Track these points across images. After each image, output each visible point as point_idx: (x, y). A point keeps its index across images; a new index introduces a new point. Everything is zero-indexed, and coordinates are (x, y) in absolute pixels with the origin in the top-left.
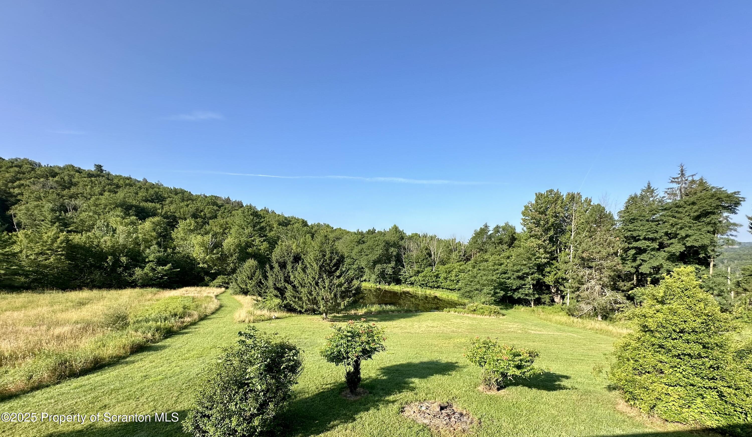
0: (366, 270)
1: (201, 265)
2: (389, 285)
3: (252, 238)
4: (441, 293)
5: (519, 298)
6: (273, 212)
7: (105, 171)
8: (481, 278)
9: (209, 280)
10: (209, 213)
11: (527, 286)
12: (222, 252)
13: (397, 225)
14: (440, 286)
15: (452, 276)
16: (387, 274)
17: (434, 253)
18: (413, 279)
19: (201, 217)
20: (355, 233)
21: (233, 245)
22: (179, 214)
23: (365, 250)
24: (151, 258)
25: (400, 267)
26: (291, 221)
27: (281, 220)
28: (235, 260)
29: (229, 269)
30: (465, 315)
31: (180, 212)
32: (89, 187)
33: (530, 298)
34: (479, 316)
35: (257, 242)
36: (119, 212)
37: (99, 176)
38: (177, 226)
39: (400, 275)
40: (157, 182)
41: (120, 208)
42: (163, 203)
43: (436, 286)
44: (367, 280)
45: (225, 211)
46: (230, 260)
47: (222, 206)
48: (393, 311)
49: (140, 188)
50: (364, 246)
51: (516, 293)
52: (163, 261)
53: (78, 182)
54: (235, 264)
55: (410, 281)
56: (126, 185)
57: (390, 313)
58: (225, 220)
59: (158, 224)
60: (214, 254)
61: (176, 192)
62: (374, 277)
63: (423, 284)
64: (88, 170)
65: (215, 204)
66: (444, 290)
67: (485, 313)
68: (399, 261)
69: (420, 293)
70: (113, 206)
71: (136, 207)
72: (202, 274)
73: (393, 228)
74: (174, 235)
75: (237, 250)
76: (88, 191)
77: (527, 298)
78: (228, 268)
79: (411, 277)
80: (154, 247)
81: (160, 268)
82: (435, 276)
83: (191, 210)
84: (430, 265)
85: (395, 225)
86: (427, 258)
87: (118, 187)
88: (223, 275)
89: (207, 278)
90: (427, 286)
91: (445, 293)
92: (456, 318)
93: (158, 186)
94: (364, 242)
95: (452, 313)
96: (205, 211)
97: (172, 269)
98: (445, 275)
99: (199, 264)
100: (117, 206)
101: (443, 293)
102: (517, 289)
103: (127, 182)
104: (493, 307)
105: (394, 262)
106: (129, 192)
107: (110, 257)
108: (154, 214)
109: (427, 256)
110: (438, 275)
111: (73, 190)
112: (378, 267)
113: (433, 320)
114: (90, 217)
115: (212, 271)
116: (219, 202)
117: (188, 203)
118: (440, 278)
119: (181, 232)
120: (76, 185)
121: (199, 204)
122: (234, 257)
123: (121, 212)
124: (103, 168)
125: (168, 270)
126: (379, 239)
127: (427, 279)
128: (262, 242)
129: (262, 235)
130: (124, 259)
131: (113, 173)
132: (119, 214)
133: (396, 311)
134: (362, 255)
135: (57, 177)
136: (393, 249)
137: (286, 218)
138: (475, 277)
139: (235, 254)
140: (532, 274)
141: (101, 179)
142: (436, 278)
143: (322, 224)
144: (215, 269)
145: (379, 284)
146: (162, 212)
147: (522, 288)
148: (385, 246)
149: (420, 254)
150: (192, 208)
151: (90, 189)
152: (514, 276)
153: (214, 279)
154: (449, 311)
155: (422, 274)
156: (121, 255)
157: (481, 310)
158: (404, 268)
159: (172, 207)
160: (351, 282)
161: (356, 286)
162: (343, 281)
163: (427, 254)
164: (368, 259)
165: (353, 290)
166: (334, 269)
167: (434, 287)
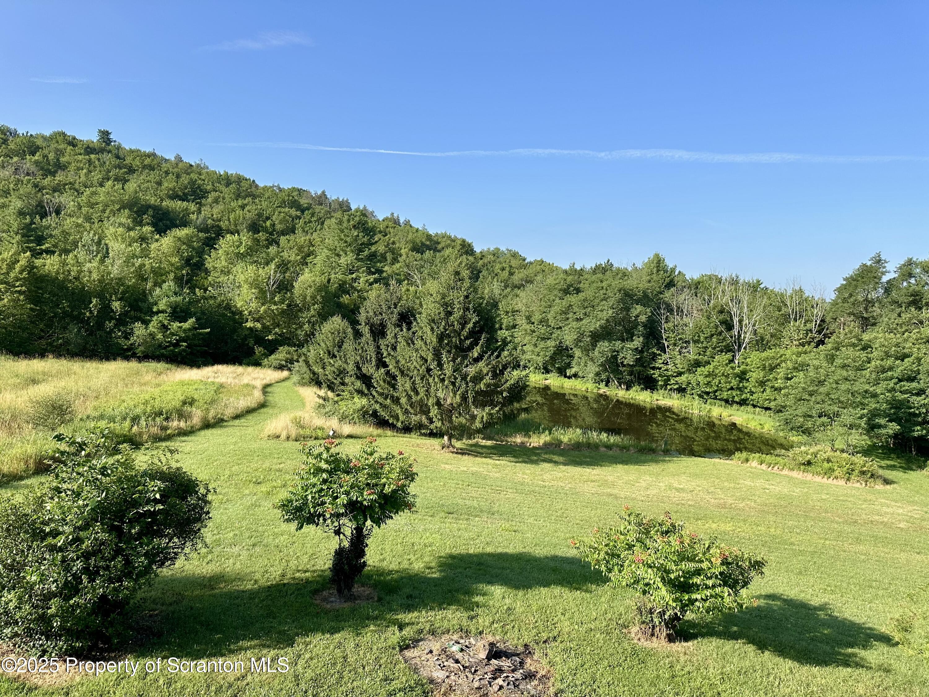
0: (578, 353)
1: (249, 324)
2: (627, 389)
3: (354, 276)
4: (745, 416)
6: (407, 223)
7: (115, 141)
8: (834, 386)
9: (263, 355)
10: (280, 223)
12: (292, 299)
13: (662, 255)
14: (747, 399)
15: (777, 379)
16: (624, 366)
17: (740, 321)
18: (683, 379)
19: (266, 230)
20: (566, 272)
21: (310, 287)
22: (227, 223)
23: (576, 309)
24: (162, 306)
25: (655, 350)
26: (439, 243)
27: (418, 241)
28: (313, 316)
29: (301, 334)
30: (785, 472)
31: (229, 220)
32: (85, 171)
34: (818, 479)
35: (361, 284)
36: (124, 218)
37: (102, 151)
38: (217, 246)
39: (654, 368)
40: (198, 162)
41: (127, 211)
42: (203, 201)
43: (737, 399)
44: (580, 374)
45: (312, 220)
46: (305, 316)
47: (308, 209)
48: (609, 447)
49: (167, 173)
50: (573, 299)
52: (182, 311)
53: (69, 163)
54: (313, 325)
55: (677, 383)
56: (144, 167)
57: (603, 449)
58: (307, 238)
59: (188, 241)
60: (275, 304)
61: (228, 180)
62: (592, 369)
63: (708, 393)
64: (87, 141)
65: (295, 204)
66: (758, 409)
67: (836, 473)
68: (655, 338)
69: (696, 412)
70: (117, 207)
71: (156, 209)
72: (251, 342)
73: (651, 262)
74: (209, 264)
75: (318, 297)
76: (83, 178)
78: (299, 332)
79: (680, 374)
80: (169, 285)
81: (176, 325)
82: (736, 375)
83: (248, 215)
84: (728, 349)
85: (657, 256)
86: (720, 333)
87: (131, 170)
88: (289, 345)
89: (259, 350)
90: (716, 398)
91: (756, 417)
92: (755, 476)
93: (199, 169)
94: (578, 291)
95: (754, 464)
96: (274, 218)
97: (196, 329)
98: (762, 374)
99: (247, 321)
100: (123, 207)
101: (751, 416)
103: (147, 161)
104: (859, 459)
105: (641, 339)
106: (148, 182)
107: (94, 301)
108: (184, 224)
109: (722, 328)
110: (744, 373)
111: (60, 177)
112: (604, 346)
113: (696, 476)
114: (78, 225)
115: (270, 337)
116: (304, 202)
117: (246, 202)
118: (748, 380)
119: (222, 258)
120: (63, 167)
121: (264, 204)
122: (312, 312)
123: (129, 218)
124: (111, 136)
125: (189, 330)
126: (610, 286)
127: (717, 381)
128: (371, 284)
129: (373, 270)
130: (116, 305)
131: (127, 146)
132: (123, 220)
133: (617, 446)
134: (568, 319)
135: (38, 154)
136: (639, 308)
137: (429, 237)
138: (821, 383)
139: (314, 305)
141: (107, 157)
142: (740, 382)
143: (504, 250)
144: (276, 333)
145: (606, 385)
146: (197, 219)
148: (621, 300)
149: (704, 321)
150: (251, 212)
151: (86, 175)
153: (272, 352)
154: (747, 460)
155: (705, 370)
156: (114, 298)
157: (826, 465)
158: (665, 353)
159: (217, 210)
160: (502, 372)
161: (512, 382)
162: (485, 371)
163: (723, 322)
164: (580, 328)
165: (505, 390)
166: (468, 342)
167: (734, 402)
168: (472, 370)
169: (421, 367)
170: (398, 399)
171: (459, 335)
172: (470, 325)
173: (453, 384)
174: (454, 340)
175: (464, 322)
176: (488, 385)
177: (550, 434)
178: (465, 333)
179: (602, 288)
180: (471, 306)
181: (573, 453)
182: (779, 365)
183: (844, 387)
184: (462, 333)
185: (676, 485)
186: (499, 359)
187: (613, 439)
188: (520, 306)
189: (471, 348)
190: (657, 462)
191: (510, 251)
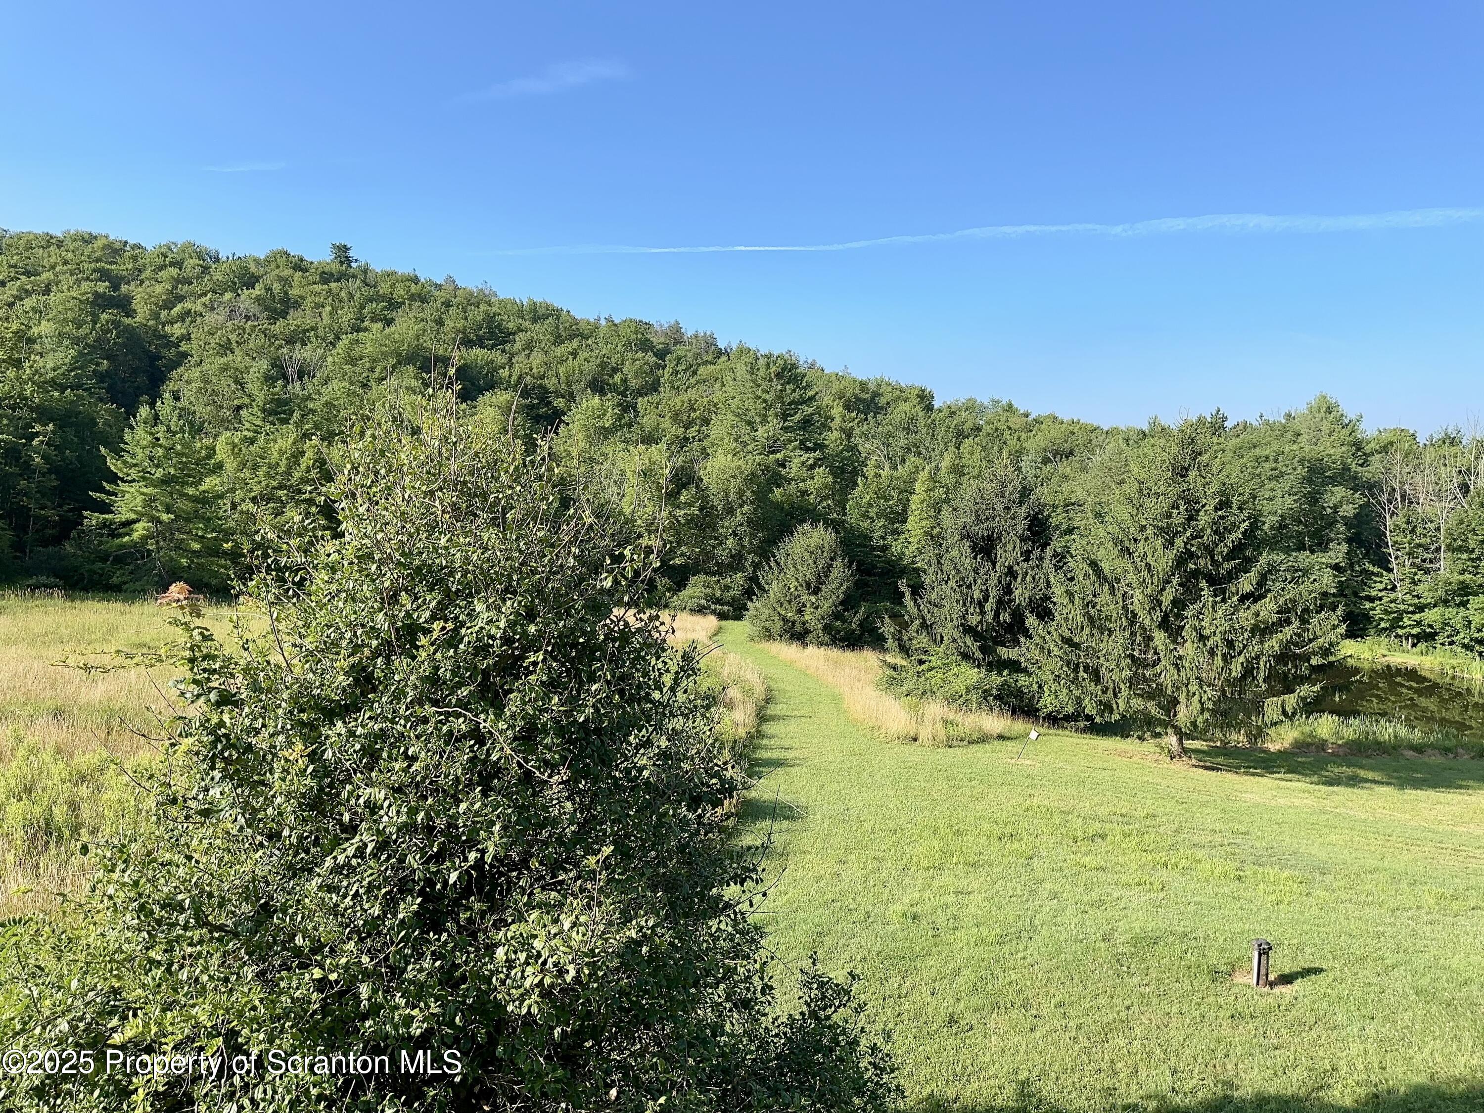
3: (780, 456)
6: (812, 365)
7: (356, 261)
10: (636, 377)
12: (704, 498)
18: (1432, 616)
19: (614, 388)
20: (1142, 433)
21: (734, 477)
22: (554, 380)
26: (879, 395)
27: (849, 394)
28: (742, 525)
29: (722, 554)
31: (557, 375)
32: (328, 308)
35: (794, 469)
36: (409, 376)
37: (344, 276)
39: (1371, 599)
40: (480, 287)
41: (409, 368)
42: (508, 347)
45: (679, 368)
46: (726, 525)
47: (667, 351)
49: (447, 304)
53: (303, 298)
54: (741, 539)
55: (1418, 624)
56: (412, 298)
57: (1403, 754)
58: (683, 397)
60: (680, 506)
61: (535, 314)
64: (320, 262)
65: (645, 345)
68: (1368, 543)
70: (392, 361)
75: (749, 494)
76: (326, 320)
79: (1423, 608)
83: (586, 367)
85: (1324, 397)
87: (393, 305)
88: (706, 574)
93: (487, 298)
96: (625, 369)
100: (402, 362)
103: (413, 288)
105: (1344, 547)
106: (422, 320)
108: (494, 384)
111: (295, 320)
115: (677, 561)
116: (657, 341)
117: (575, 345)
119: (579, 436)
120: (297, 305)
121: (605, 350)
122: (739, 517)
123: (414, 377)
124: (351, 253)
128: (812, 467)
129: (810, 445)
131: (378, 266)
132: (411, 382)
135: (257, 286)
136: (1338, 492)
139: (741, 506)
141: (351, 284)
144: (683, 555)
146: (510, 376)
148: (1303, 481)
150: (587, 361)
159: (535, 362)
181: (1368, 760)
184: (1219, 549)
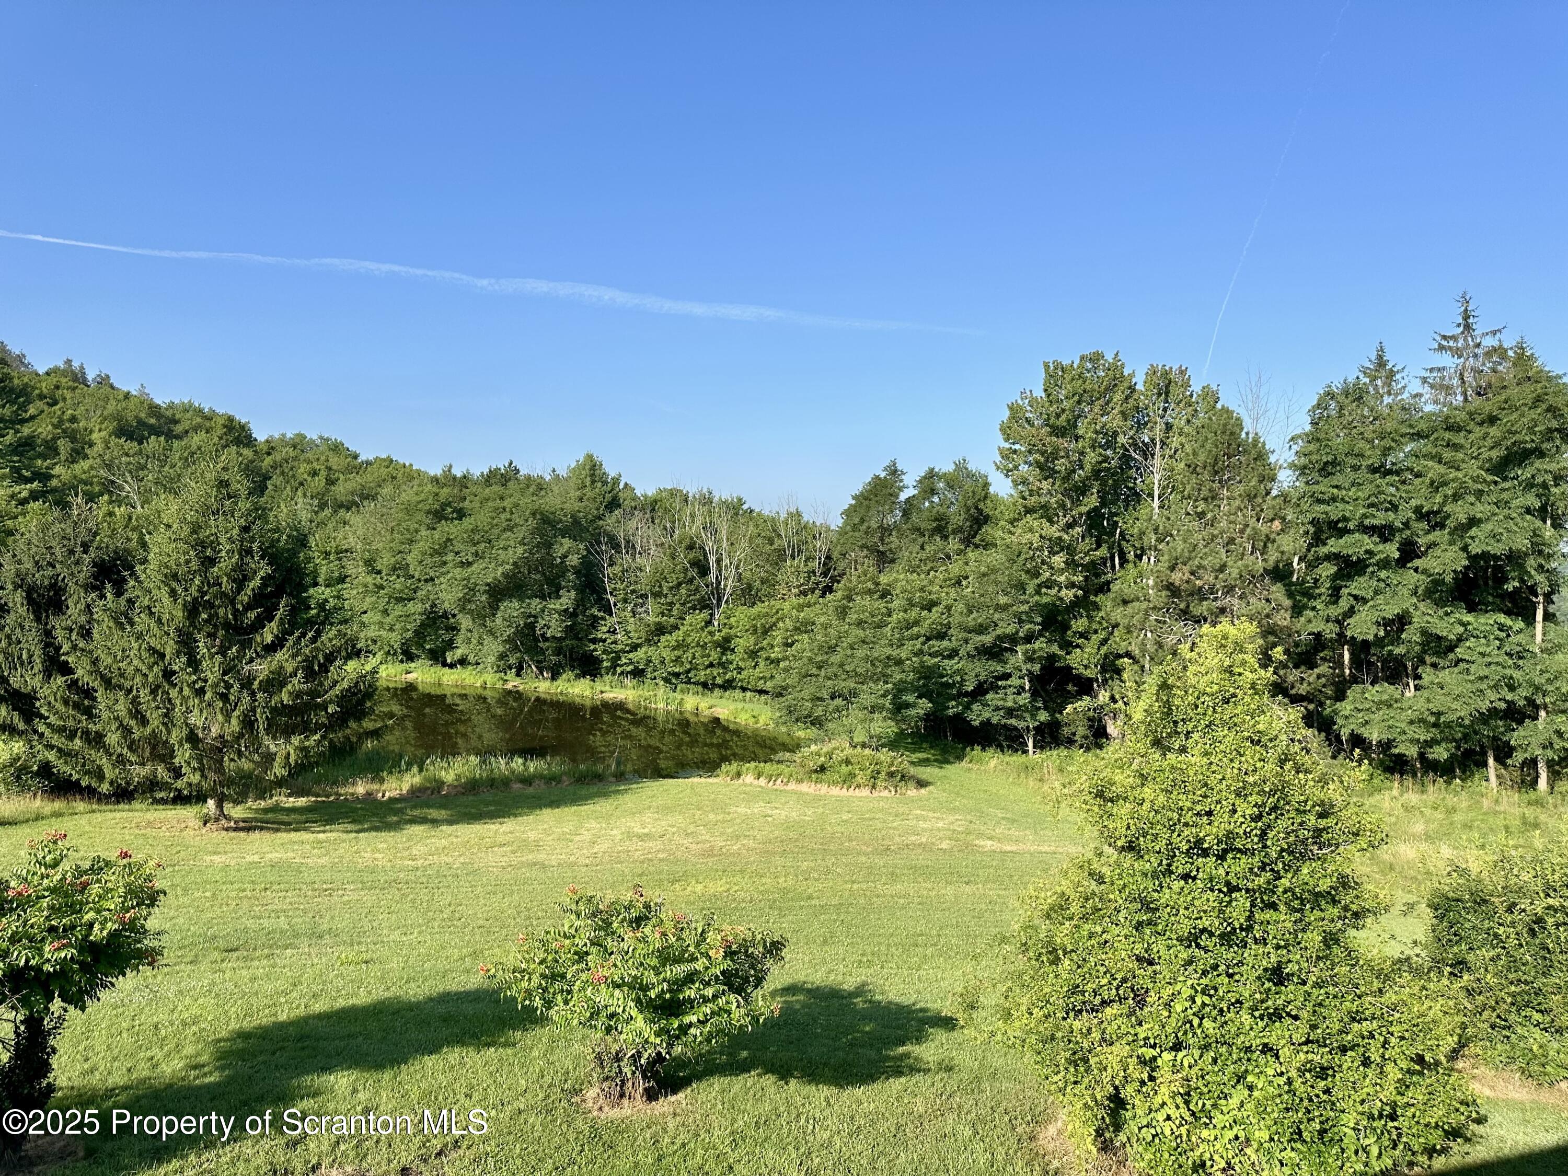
0: (465, 622)
2: (553, 678)
4: (732, 707)
5: (987, 724)
6: (104, 381)
8: (849, 652)
11: (1014, 681)
13: (599, 456)
14: (734, 680)
15: (772, 647)
16: (546, 640)
17: (719, 561)
18: (641, 654)
20: (436, 480)
23: (458, 546)
25: (595, 611)
26: (177, 422)
27: (130, 416)
30: (792, 786)
33: (1021, 725)
34: (835, 791)
39: (594, 641)
43: (719, 681)
44: (471, 658)
48: (527, 780)
50: (453, 529)
51: (976, 707)
55: (631, 663)
57: (517, 786)
62: (493, 648)
63: (677, 675)
66: (748, 694)
67: (858, 779)
68: (594, 591)
69: (661, 705)
73: (580, 467)
77: (1013, 722)
79: (635, 647)
82: (717, 644)
84: (704, 605)
85: (590, 457)
86: (691, 581)
90: (689, 682)
91: (747, 706)
92: (751, 797)
94: (461, 514)
95: (749, 779)
98: (752, 640)
101: (740, 705)
102: (981, 691)
104: (886, 756)
105: (573, 594)
109: (693, 573)
110: (727, 640)
112: (512, 608)
113: (666, 810)
118: (733, 650)
126: (516, 505)
127: (689, 655)
128: (23, 502)
129: (26, 473)
133: (541, 777)
134: (445, 563)
136: (567, 543)
137: (154, 410)
138: (832, 649)
140: (1029, 639)
142: (723, 654)
143: (315, 437)
145: (518, 674)
147: (996, 688)
148: (535, 532)
149: (667, 562)
152: (970, 647)
154: (739, 775)
155: (671, 639)
157: (845, 769)
160: (324, 669)
161: (345, 684)
162: (289, 667)
163: (695, 564)
164: (468, 579)
165: (331, 702)
166: (252, 615)
167: (715, 685)
168: (262, 669)
169: (150, 668)
170: (100, 736)
171: (233, 602)
172: (256, 583)
173: (224, 697)
174: (221, 612)
175: (241, 578)
176: (298, 695)
177: (421, 770)
178: (244, 597)
179: (504, 509)
180: (255, 546)
181: (463, 799)
182: (775, 624)
183: (860, 653)
184: (239, 598)
185: (638, 830)
186: (318, 644)
187: (534, 766)
188: (352, 541)
189: (259, 624)
190: (605, 795)
191: (328, 440)
